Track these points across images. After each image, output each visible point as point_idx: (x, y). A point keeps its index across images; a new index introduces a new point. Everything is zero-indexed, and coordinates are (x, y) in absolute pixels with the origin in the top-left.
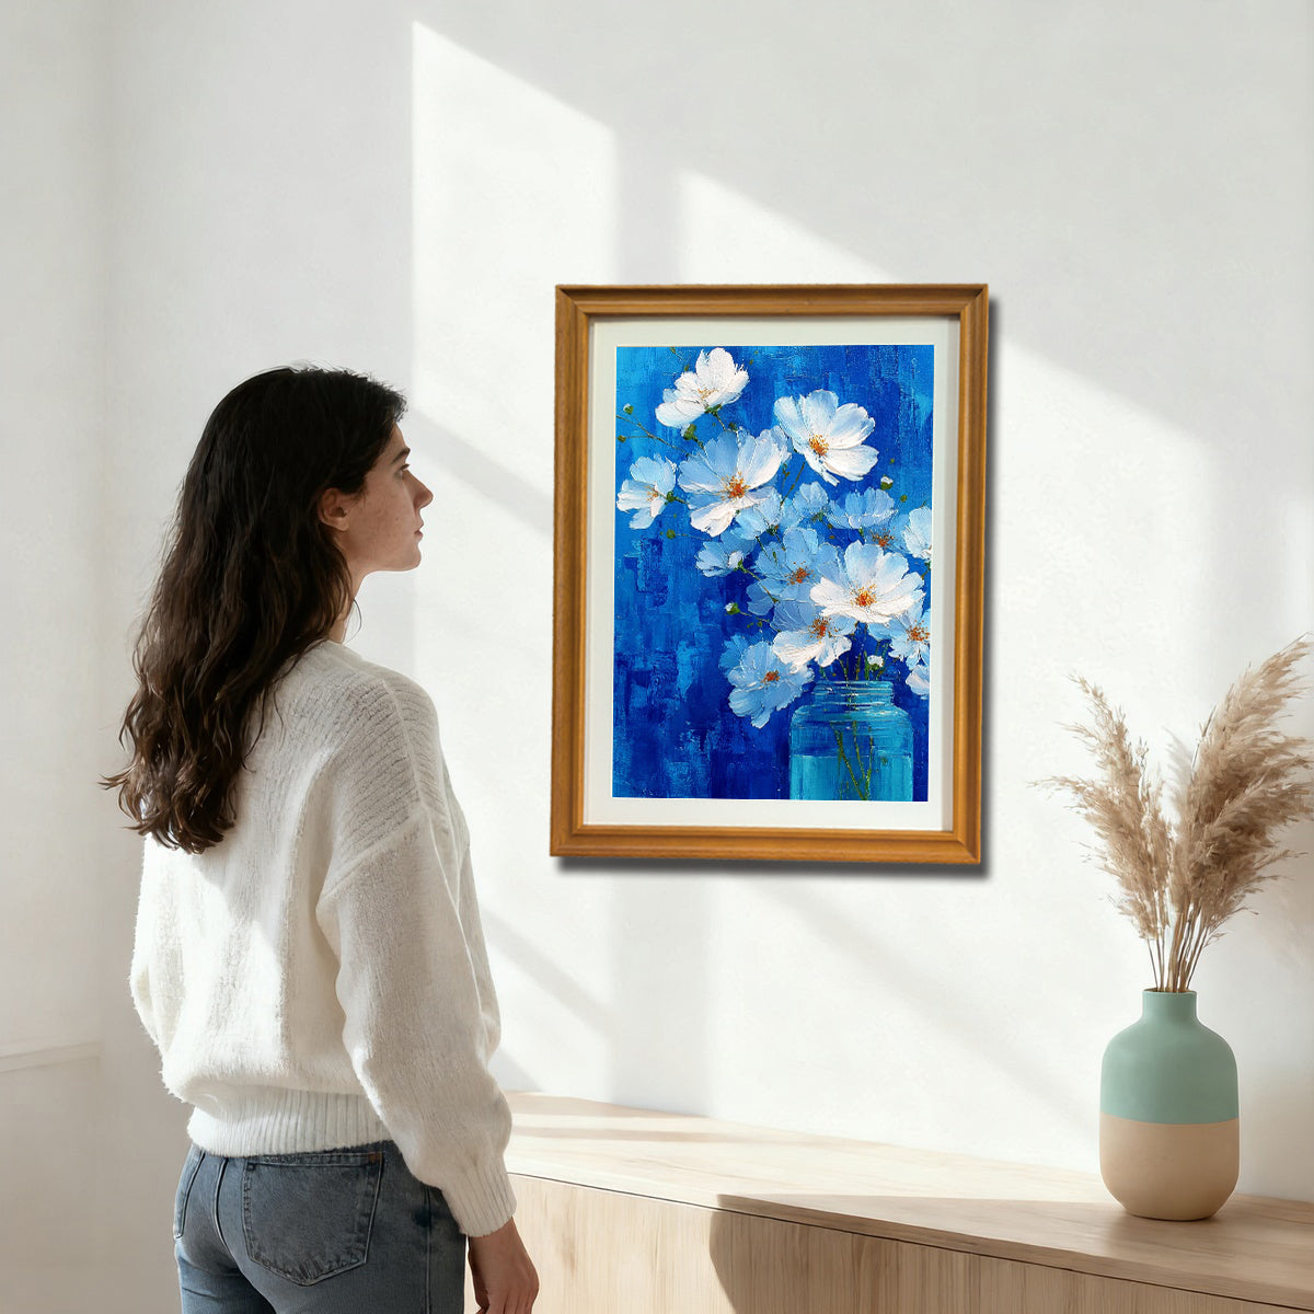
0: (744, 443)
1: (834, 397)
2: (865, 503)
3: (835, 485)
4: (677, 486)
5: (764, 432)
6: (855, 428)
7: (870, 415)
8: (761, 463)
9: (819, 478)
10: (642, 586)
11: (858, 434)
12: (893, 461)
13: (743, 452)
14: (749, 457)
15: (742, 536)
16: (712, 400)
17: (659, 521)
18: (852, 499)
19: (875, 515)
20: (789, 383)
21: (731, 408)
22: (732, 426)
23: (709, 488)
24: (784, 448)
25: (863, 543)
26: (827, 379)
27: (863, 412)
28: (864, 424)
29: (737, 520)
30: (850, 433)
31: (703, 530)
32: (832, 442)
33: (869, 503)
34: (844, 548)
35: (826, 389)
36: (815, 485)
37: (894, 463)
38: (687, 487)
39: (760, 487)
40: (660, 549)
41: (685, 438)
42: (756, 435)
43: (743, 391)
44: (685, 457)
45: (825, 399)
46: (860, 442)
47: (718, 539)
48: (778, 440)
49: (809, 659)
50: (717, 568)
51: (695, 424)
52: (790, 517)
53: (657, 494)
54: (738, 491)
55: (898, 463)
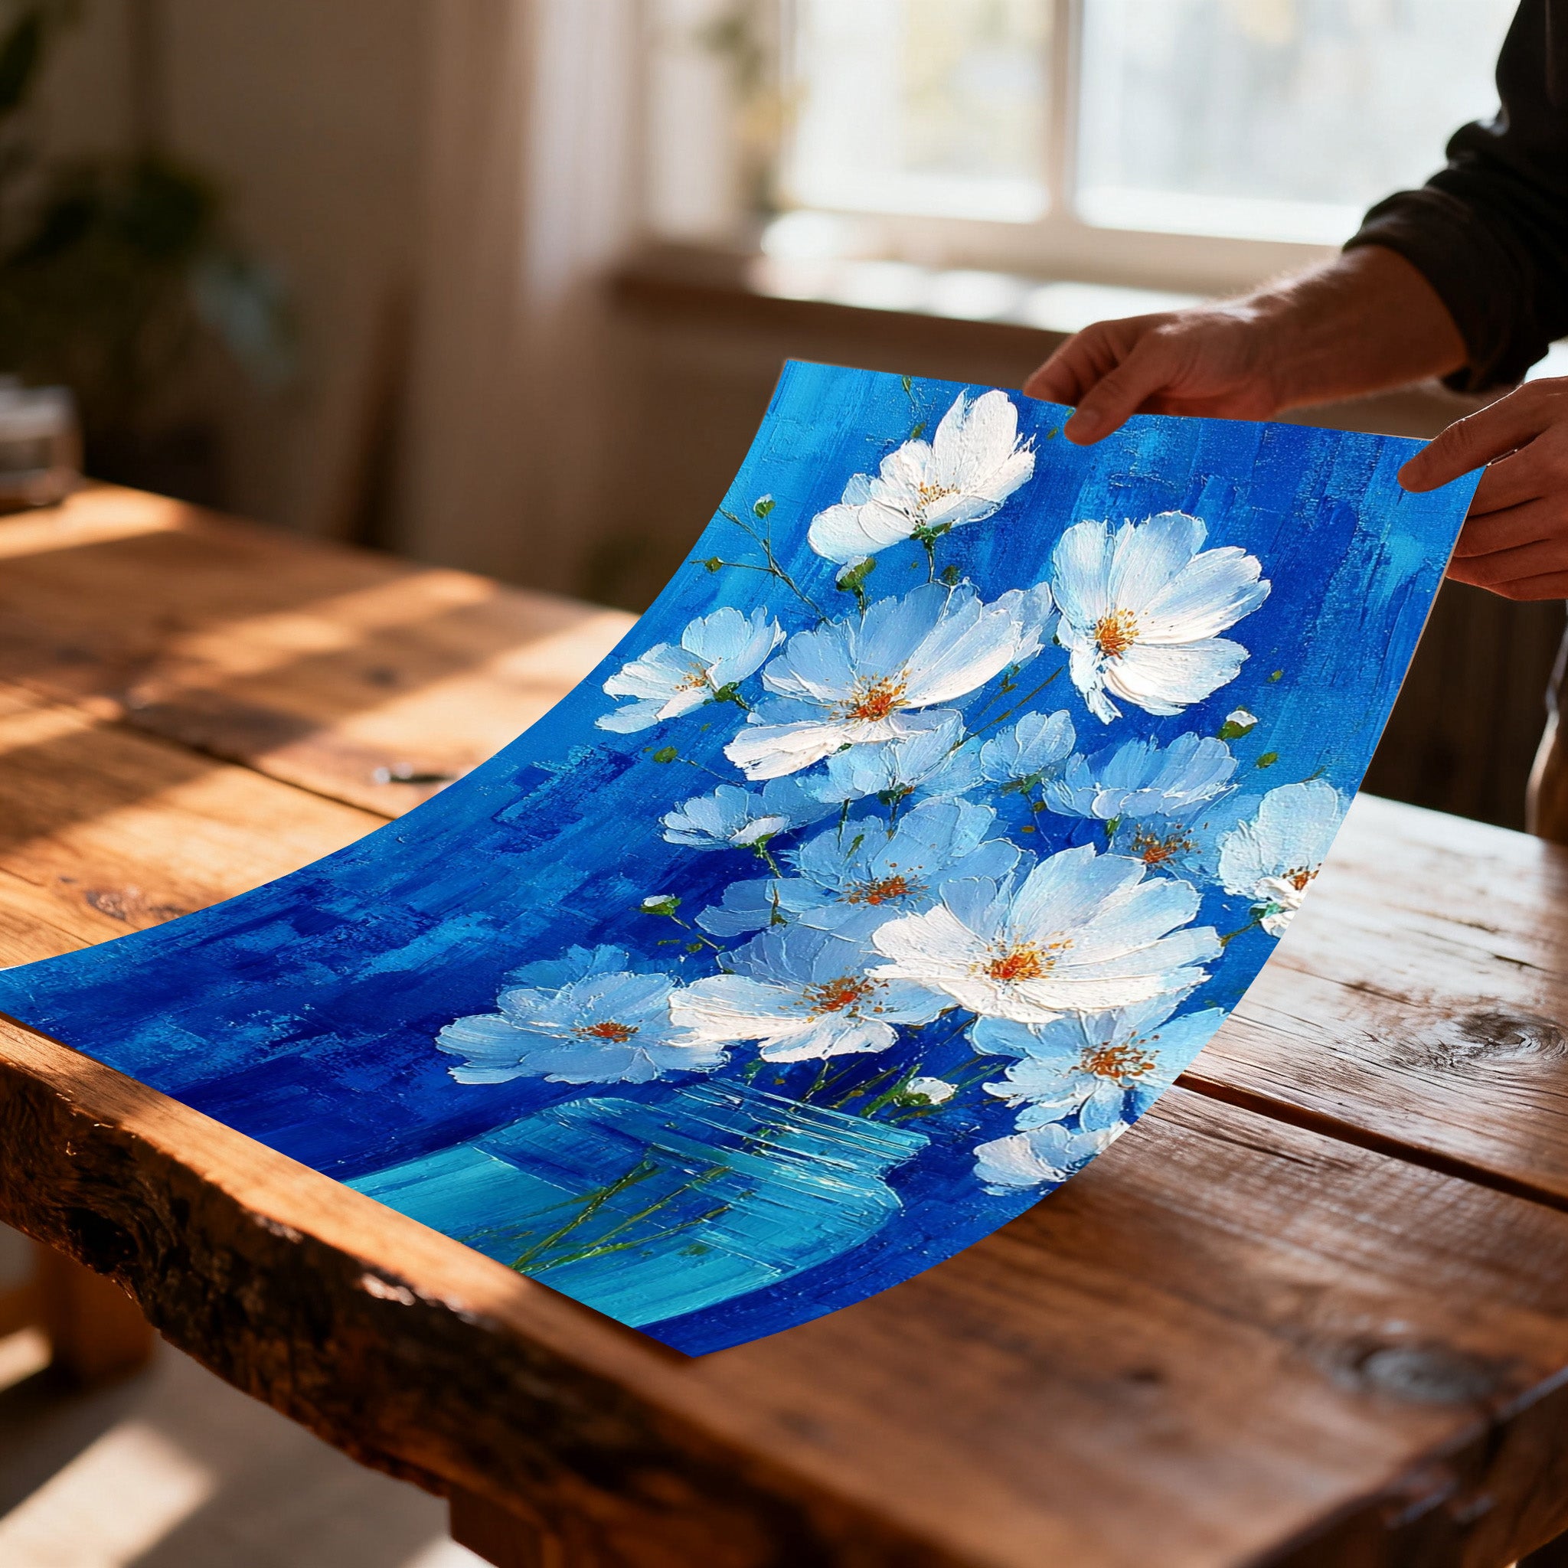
0: (953, 613)
1: (1198, 529)
2: (1159, 766)
3: (1106, 720)
4: (757, 676)
5: (1009, 594)
6: (1216, 601)
7: (1264, 575)
8: (966, 659)
9: (1076, 704)
10: (511, 814)
11: (1221, 613)
12: (1276, 675)
13: (944, 627)
14: (945, 644)
15: (814, 794)
16: (937, 512)
17: (663, 729)
18: (1132, 755)
19: (1171, 792)
20: (1115, 492)
21: (969, 533)
22: (948, 574)
23: (817, 690)
24: (1034, 633)
25: (1101, 850)
26: (1199, 487)
27: (1252, 566)
28: (1241, 593)
29: (829, 763)
30: (1201, 609)
31: (739, 765)
32: (1149, 629)
33: (1168, 766)
34: (1044, 855)
35: (1189, 510)
36: (1061, 717)
37: (1279, 682)
38: (773, 681)
39: (931, 707)
40: (616, 775)
41: (840, 586)
42: (988, 597)
43: (1009, 498)
44: (811, 625)
45: (1179, 532)
46: (1217, 631)
47: (758, 787)
48: (1029, 614)
49: (746, 1035)
50: (702, 833)
51: (877, 560)
52: (956, 775)
53: (704, 681)
54: (878, 707)
55: (1289, 680)
